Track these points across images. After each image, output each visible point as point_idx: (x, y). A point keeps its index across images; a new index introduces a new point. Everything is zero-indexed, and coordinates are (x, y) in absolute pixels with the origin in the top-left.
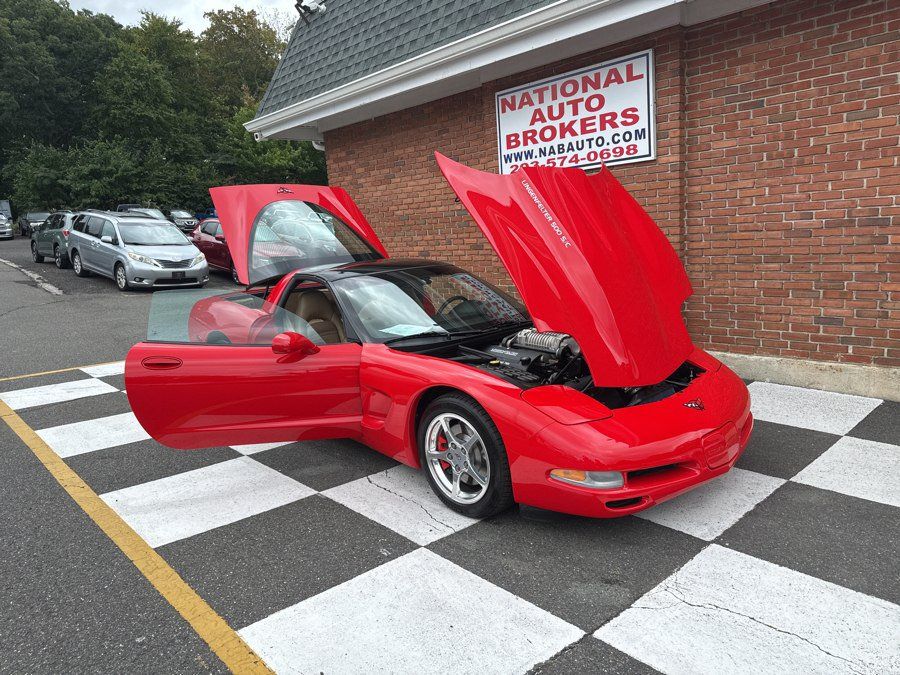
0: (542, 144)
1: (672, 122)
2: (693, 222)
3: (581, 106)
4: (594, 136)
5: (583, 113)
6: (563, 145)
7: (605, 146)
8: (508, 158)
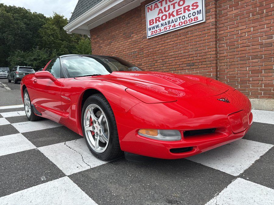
0: (162, 22)
1: (212, 6)
2: (220, 46)
3: (176, 5)
4: (181, 16)
5: (177, 7)
6: (170, 21)
7: (185, 19)
8: (150, 29)
